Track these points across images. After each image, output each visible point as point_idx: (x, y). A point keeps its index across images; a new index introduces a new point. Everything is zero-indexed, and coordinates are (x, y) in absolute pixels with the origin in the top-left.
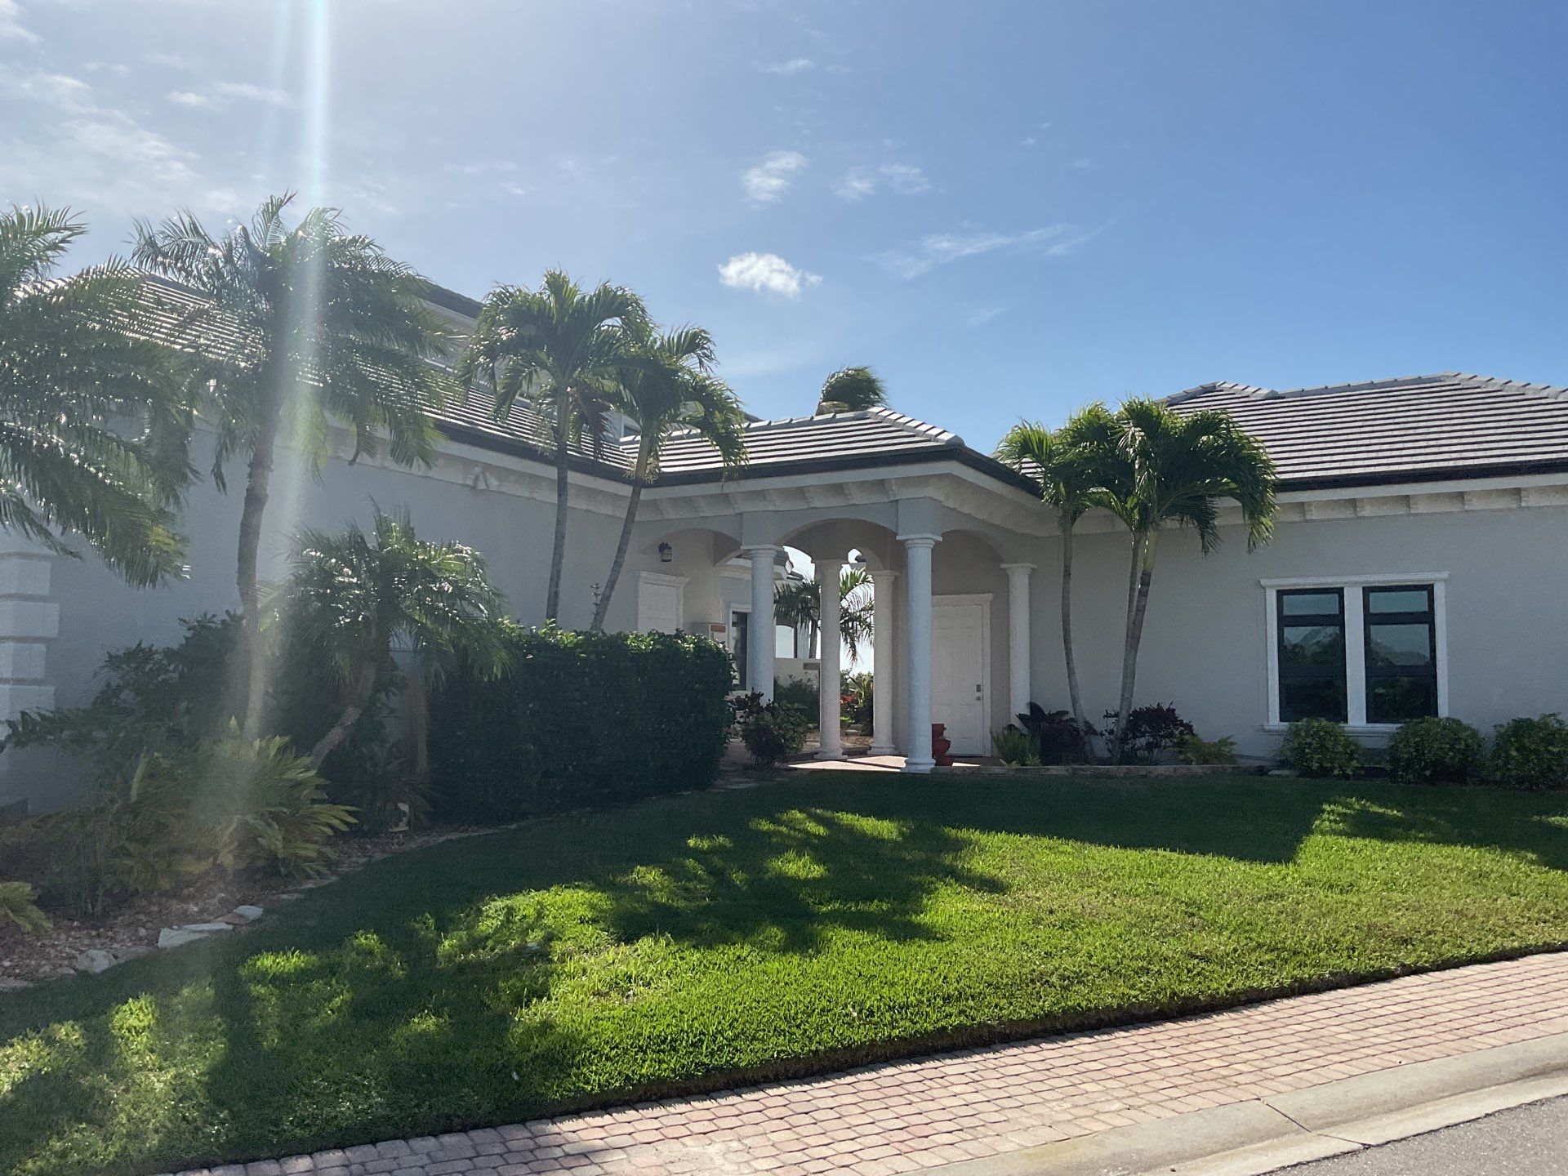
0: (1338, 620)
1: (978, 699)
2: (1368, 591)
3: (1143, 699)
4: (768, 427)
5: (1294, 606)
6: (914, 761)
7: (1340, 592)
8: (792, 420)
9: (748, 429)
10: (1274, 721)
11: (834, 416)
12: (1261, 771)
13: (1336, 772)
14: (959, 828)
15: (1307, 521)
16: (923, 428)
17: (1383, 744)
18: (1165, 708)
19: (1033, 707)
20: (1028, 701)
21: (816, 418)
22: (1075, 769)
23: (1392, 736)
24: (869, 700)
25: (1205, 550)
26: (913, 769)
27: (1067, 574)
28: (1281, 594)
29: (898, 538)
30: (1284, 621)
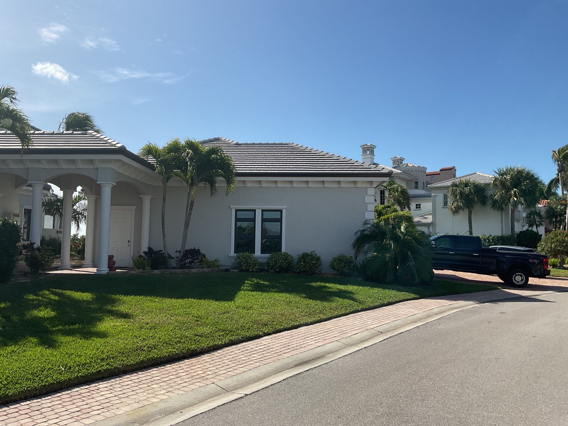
0: (254, 220)
1: (128, 245)
2: (263, 211)
3: (189, 246)
4: (43, 134)
5: (241, 215)
6: (100, 269)
7: (254, 211)
8: (54, 132)
9: (33, 134)
10: (232, 253)
11: (73, 132)
12: (227, 270)
13: (250, 270)
14: (115, 295)
15: (245, 187)
16: (110, 141)
17: (265, 261)
18: (196, 249)
19: (150, 249)
20: (148, 246)
21: (65, 132)
22: (164, 271)
23: (267, 258)
24: (84, 246)
25: (212, 194)
26: (100, 273)
27: (164, 200)
28: (236, 211)
29: (97, 183)
30: (237, 220)
